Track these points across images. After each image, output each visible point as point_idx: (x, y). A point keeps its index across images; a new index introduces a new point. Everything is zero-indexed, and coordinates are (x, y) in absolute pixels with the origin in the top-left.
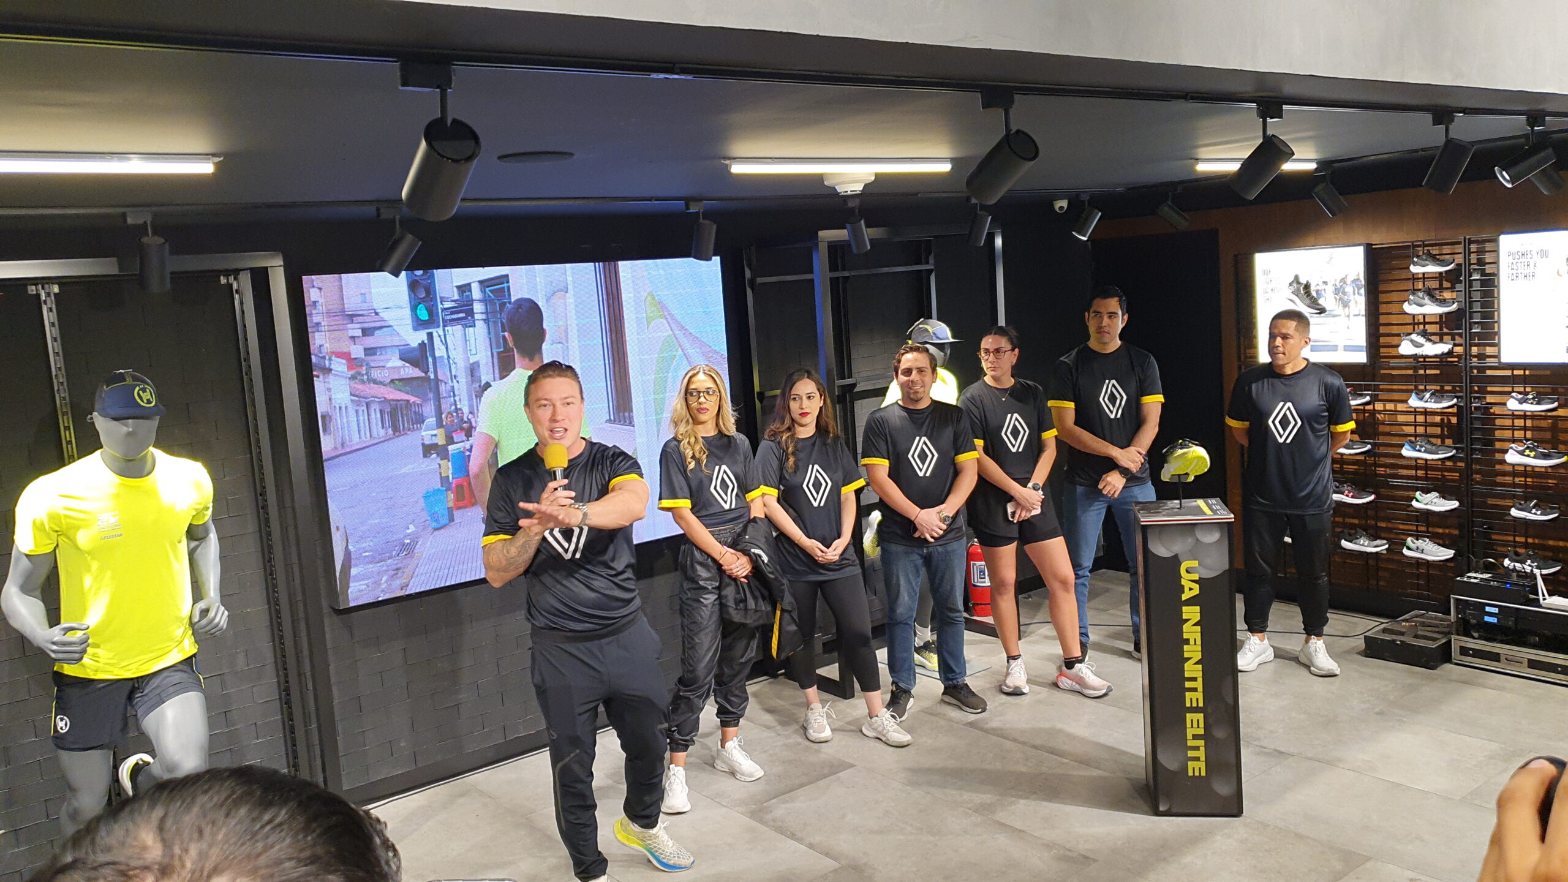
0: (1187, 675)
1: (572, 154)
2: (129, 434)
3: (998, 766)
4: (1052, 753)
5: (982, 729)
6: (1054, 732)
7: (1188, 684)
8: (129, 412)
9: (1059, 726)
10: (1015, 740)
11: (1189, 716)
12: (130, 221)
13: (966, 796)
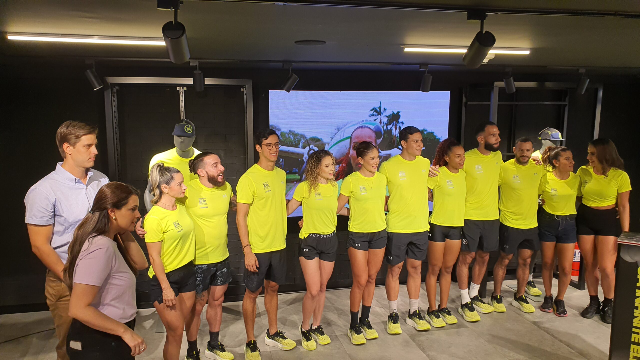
0: (634, 325)
1: (325, 42)
2: (181, 142)
3: (536, 345)
4: (568, 346)
5: (538, 326)
6: (575, 336)
7: (634, 330)
8: (183, 134)
9: (580, 334)
10: (552, 335)
11: (632, 346)
12: (191, 64)
13: (512, 354)
